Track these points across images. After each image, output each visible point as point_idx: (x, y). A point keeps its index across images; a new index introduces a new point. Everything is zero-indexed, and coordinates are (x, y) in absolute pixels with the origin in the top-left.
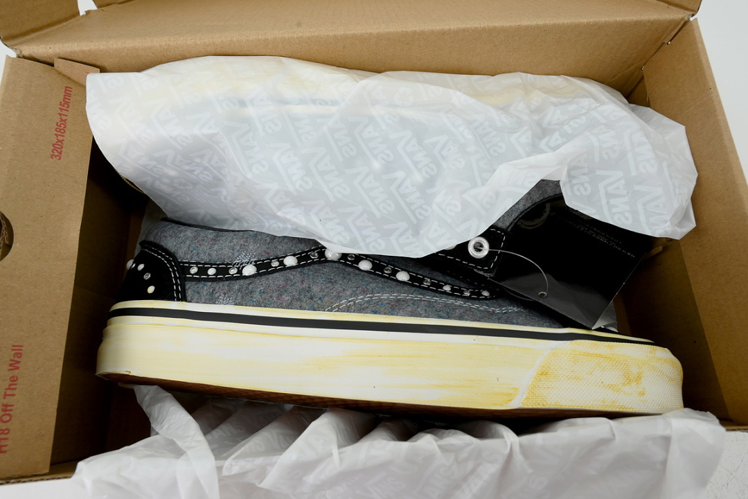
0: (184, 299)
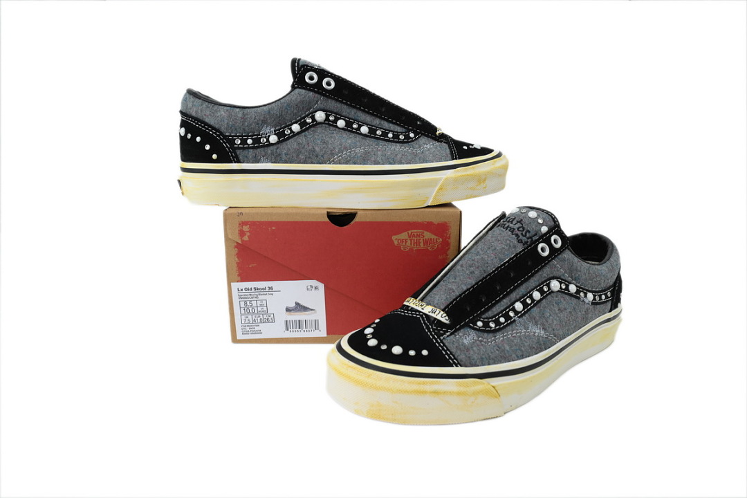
0: (238, 161)
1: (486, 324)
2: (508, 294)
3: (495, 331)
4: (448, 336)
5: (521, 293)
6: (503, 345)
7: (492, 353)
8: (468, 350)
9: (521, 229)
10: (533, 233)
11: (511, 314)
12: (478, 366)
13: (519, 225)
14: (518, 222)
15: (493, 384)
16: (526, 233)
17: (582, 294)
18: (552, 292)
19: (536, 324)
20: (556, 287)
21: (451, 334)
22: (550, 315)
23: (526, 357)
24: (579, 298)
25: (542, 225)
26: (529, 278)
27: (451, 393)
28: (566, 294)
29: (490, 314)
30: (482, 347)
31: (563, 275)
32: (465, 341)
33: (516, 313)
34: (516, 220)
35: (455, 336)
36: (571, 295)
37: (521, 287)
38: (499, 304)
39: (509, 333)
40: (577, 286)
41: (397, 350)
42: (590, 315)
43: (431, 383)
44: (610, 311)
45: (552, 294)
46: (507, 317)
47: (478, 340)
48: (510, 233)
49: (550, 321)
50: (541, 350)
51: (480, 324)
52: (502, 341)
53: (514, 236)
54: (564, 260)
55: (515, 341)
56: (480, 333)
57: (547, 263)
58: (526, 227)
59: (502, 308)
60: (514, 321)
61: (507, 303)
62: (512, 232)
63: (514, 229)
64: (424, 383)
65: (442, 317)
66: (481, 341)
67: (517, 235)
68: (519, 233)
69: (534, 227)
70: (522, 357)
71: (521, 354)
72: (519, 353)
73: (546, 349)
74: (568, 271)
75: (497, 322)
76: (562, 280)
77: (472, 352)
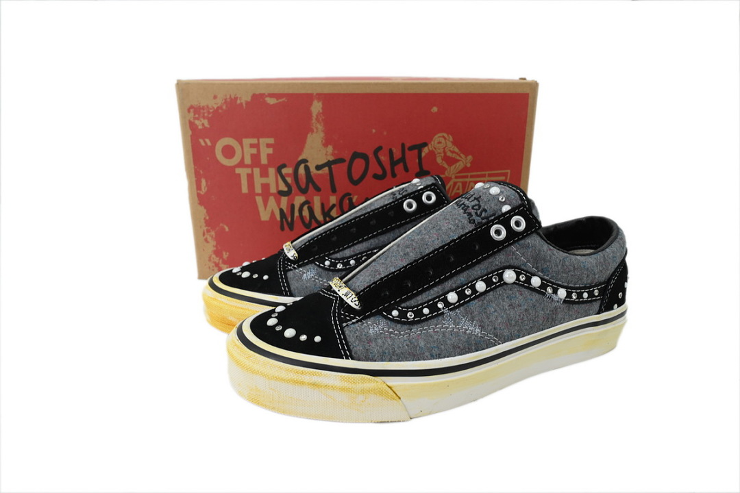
1: (403, 314)
2: (441, 282)
3: (413, 323)
4: (353, 323)
5: (459, 282)
6: (417, 341)
7: (399, 347)
8: (370, 341)
9: (477, 207)
10: (490, 212)
11: (440, 305)
12: (375, 361)
13: (476, 202)
14: (475, 199)
15: (389, 384)
16: (481, 213)
17: (549, 290)
18: (506, 284)
19: (472, 320)
20: (512, 277)
21: (357, 322)
22: (495, 311)
23: (444, 357)
24: (544, 294)
25: (504, 203)
26: (474, 265)
27: (333, 388)
28: (526, 287)
29: (412, 302)
30: (389, 340)
31: (525, 264)
32: (371, 331)
33: (447, 304)
34: (474, 197)
35: (362, 324)
36: (534, 290)
37: (461, 275)
38: (427, 292)
39: (431, 328)
40: (542, 279)
41: (290, 333)
42: (559, 316)
43: (311, 374)
44: (598, 313)
45: (505, 287)
46: (433, 308)
47: (388, 332)
48: (462, 211)
49: (492, 318)
50: (470, 351)
51: (395, 313)
52: (419, 335)
53: (465, 215)
54: (527, 246)
55: (436, 337)
56: (393, 325)
57: (501, 249)
58: (482, 205)
59: (430, 298)
60: (443, 313)
61: (438, 292)
62: (465, 210)
63: (468, 207)
64: (303, 373)
65: (352, 301)
66: (391, 333)
67: (470, 214)
68: (473, 212)
69: (492, 205)
70: (439, 356)
71: (438, 352)
72: (435, 352)
73: (477, 351)
74: (531, 260)
75: (418, 313)
76: (522, 270)
77: (373, 344)
